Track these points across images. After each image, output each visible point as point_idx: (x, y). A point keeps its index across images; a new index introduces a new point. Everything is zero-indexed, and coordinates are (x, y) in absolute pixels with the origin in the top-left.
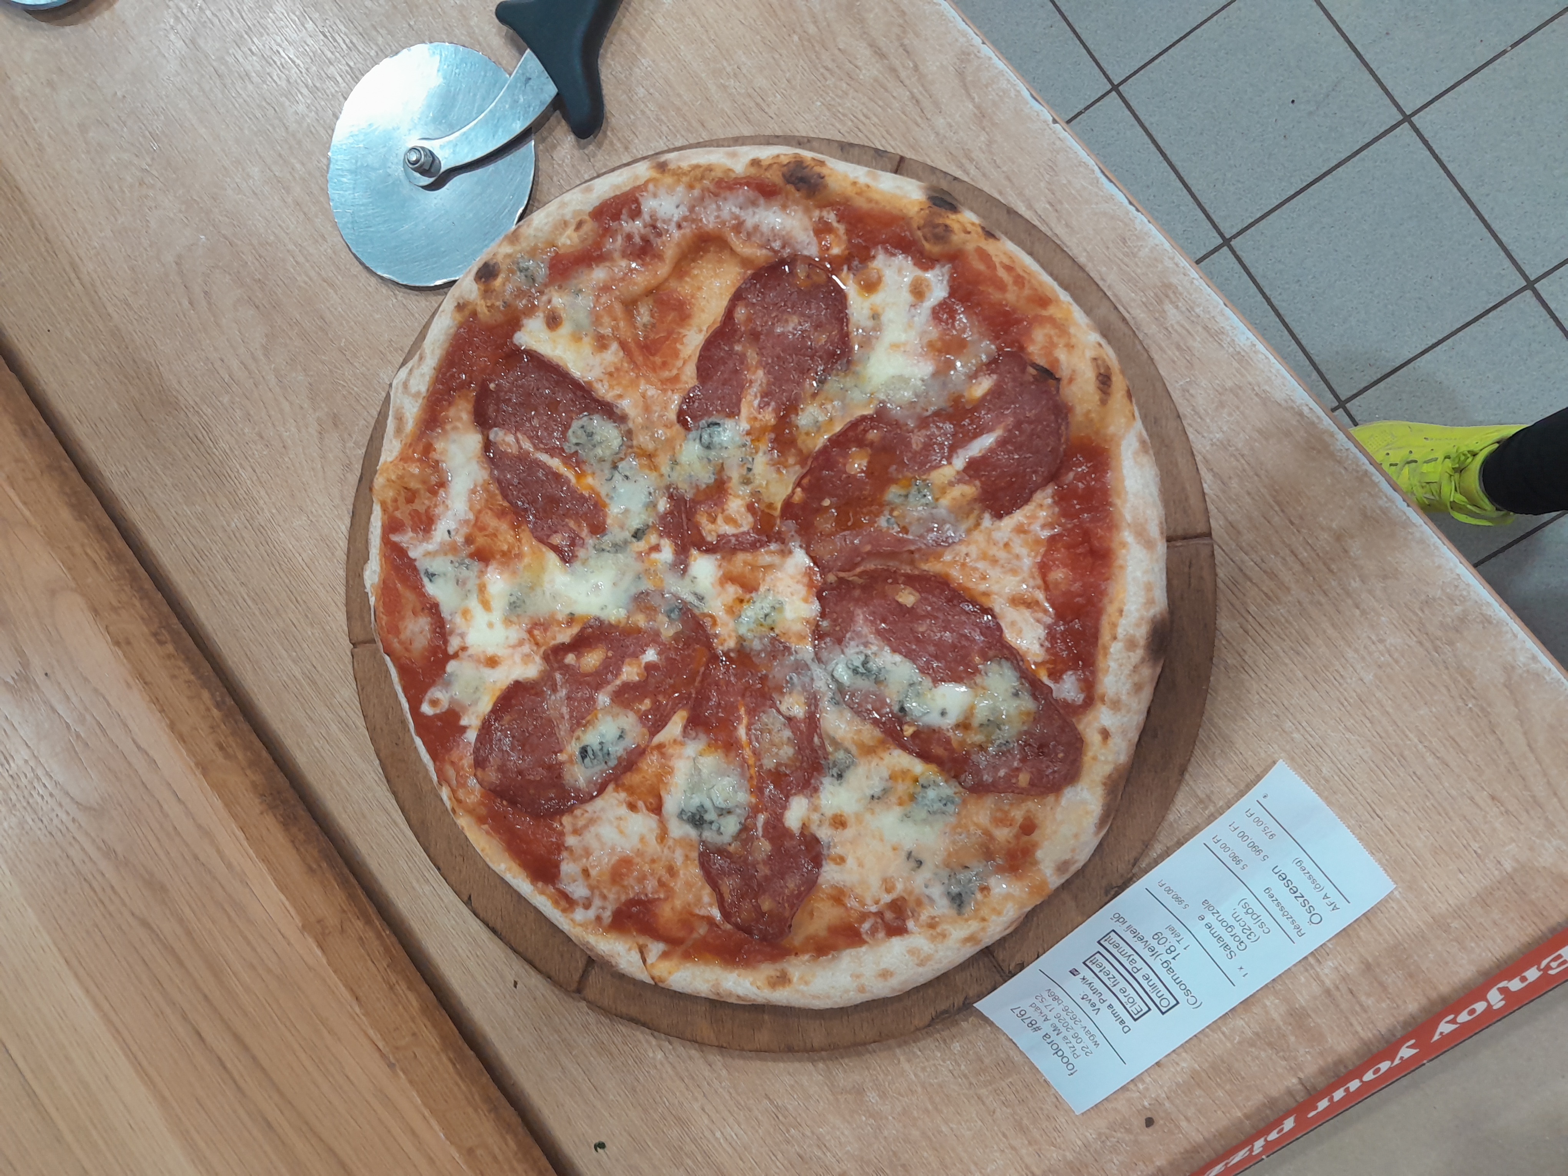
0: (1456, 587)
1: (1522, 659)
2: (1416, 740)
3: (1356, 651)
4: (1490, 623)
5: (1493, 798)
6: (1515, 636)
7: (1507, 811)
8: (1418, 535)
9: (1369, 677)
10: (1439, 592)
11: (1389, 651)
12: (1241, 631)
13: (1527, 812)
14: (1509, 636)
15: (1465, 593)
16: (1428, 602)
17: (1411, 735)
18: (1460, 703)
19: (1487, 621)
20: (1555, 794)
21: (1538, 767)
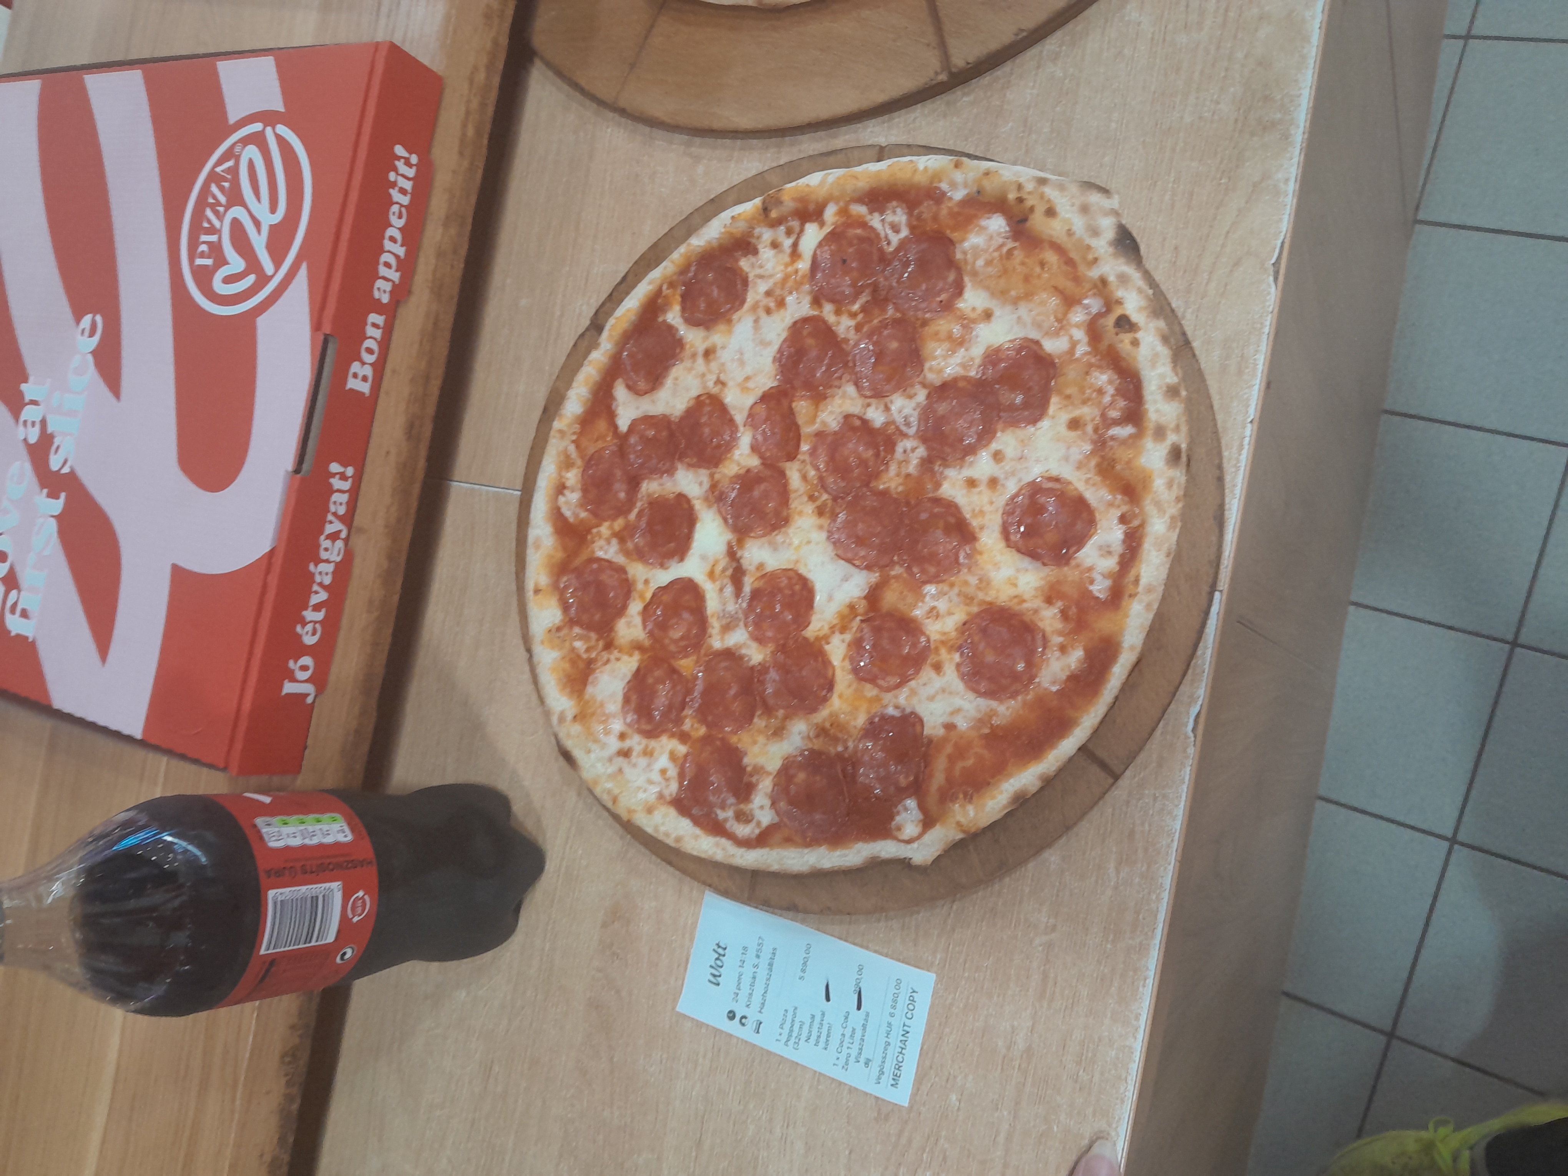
0: (1292, 101)
1: (1280, 176)
2: (1172, 179)
3: (1197, 98)
4: (1287, 138)
5: (1176, 248)
6: (1291, 159)
7: (1175, 262)
8: (1305, 51)
9: (1188, 119)
10: (1279, 97)
11: (1214, 113)
12: (1150, 36)
13: (1185, 271)
14: (1288, 155)
15: (1292, 109)
16: (1266, 98)
17: (1173, 175)
18: (1218, 176)
19: (1286, 137)
20: (1211, 273)
21: (1219, 249)
